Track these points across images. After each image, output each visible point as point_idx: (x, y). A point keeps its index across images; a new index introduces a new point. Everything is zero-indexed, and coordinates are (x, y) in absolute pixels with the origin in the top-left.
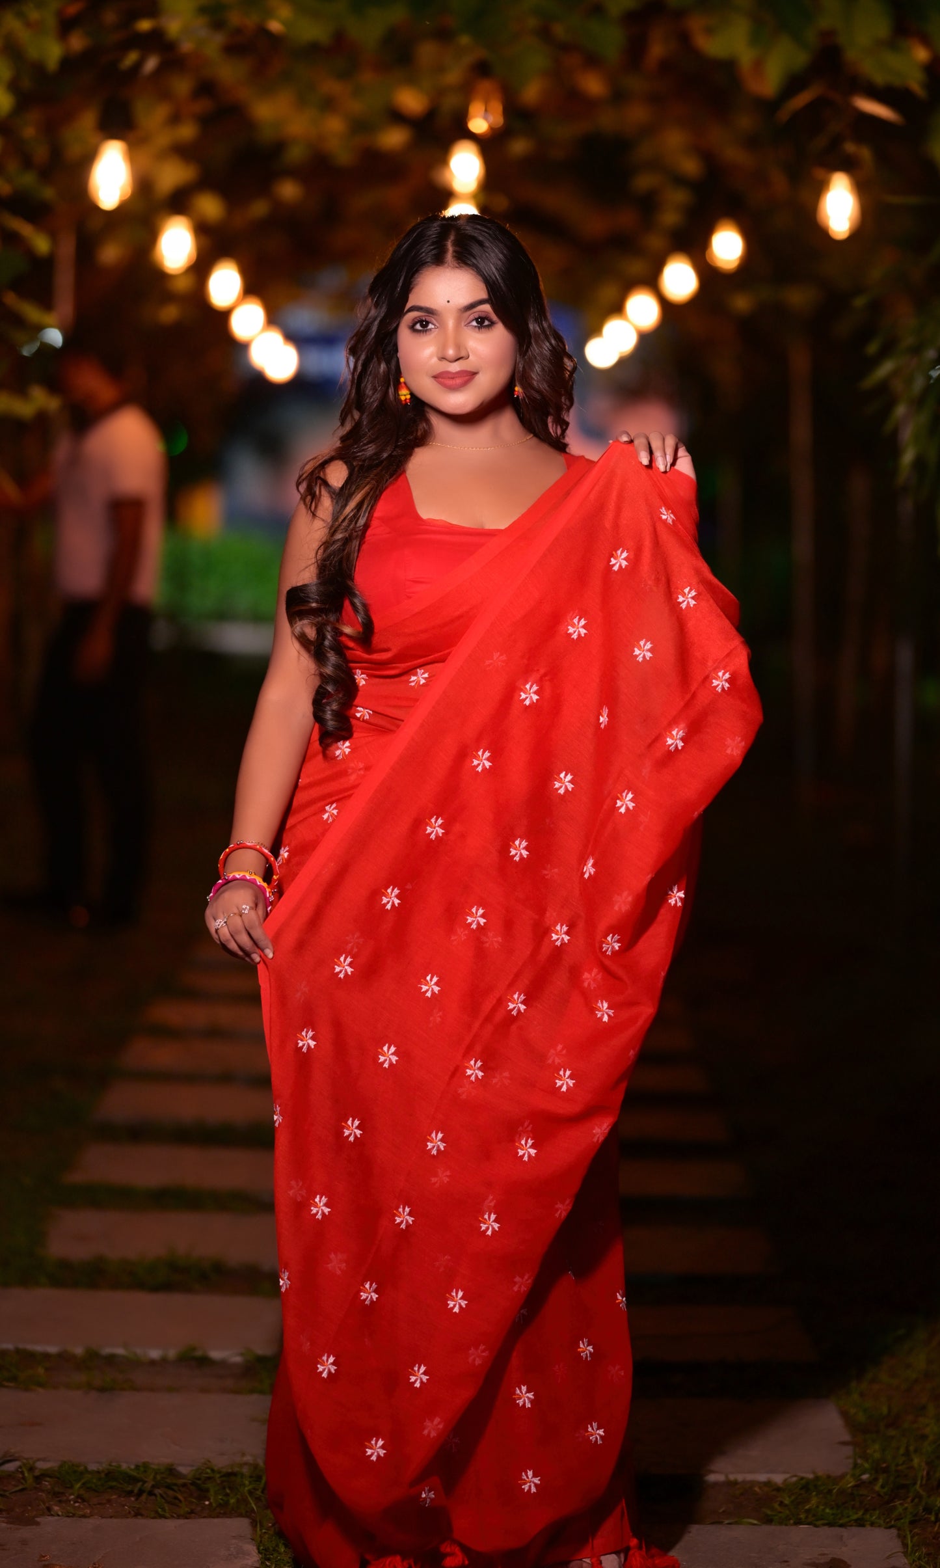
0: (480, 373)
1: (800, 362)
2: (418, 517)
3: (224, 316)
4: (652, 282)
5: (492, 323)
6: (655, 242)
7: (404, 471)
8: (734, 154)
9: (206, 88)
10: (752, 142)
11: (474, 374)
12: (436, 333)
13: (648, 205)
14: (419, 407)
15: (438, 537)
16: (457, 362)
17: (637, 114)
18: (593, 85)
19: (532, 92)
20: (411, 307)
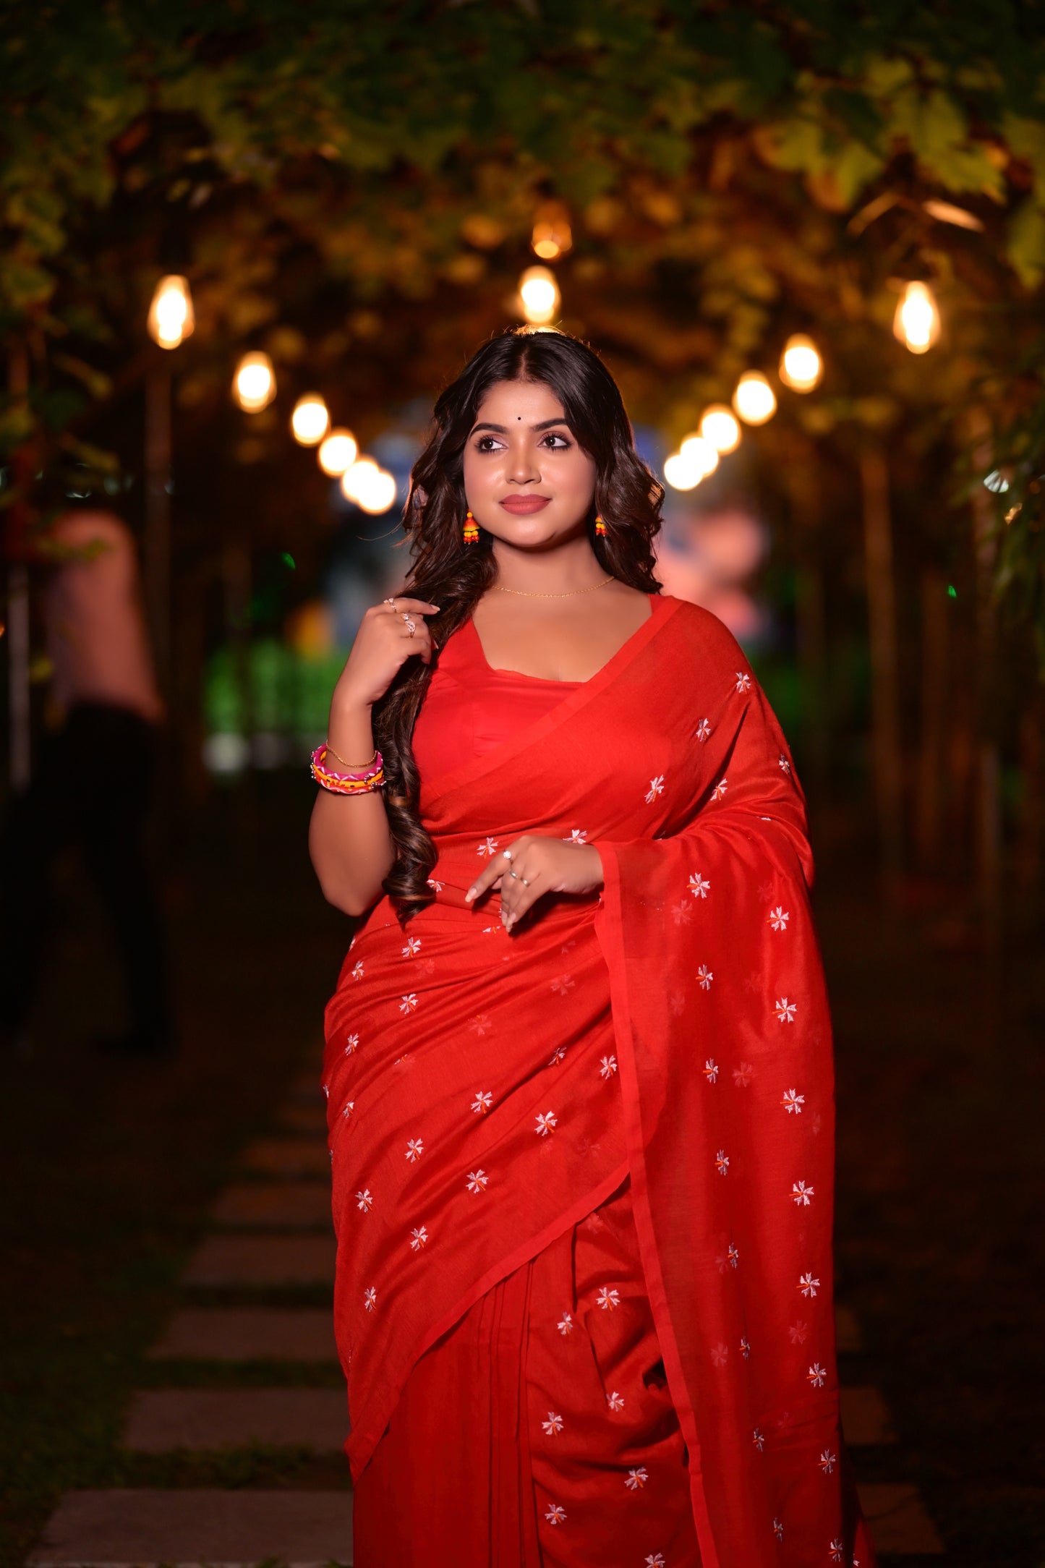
0: (554, 500)
1: (874, 474)
2: (488, 668)
3: (312, 452)
4: (726, 400)
5: (567, 446)
6: (729, 362)
7: (470, 617)
8: (806, 273)
9: (278, 227)
10: (824, 259)
11: (547, 500)
12: (505, 453)
13: (720, 327)
14: (487, 537)
15: (511, 690)
16: (527, 485)
17: (707, 236)
18: (663, 208)
19: (602, 215)
20: (480, 425)
